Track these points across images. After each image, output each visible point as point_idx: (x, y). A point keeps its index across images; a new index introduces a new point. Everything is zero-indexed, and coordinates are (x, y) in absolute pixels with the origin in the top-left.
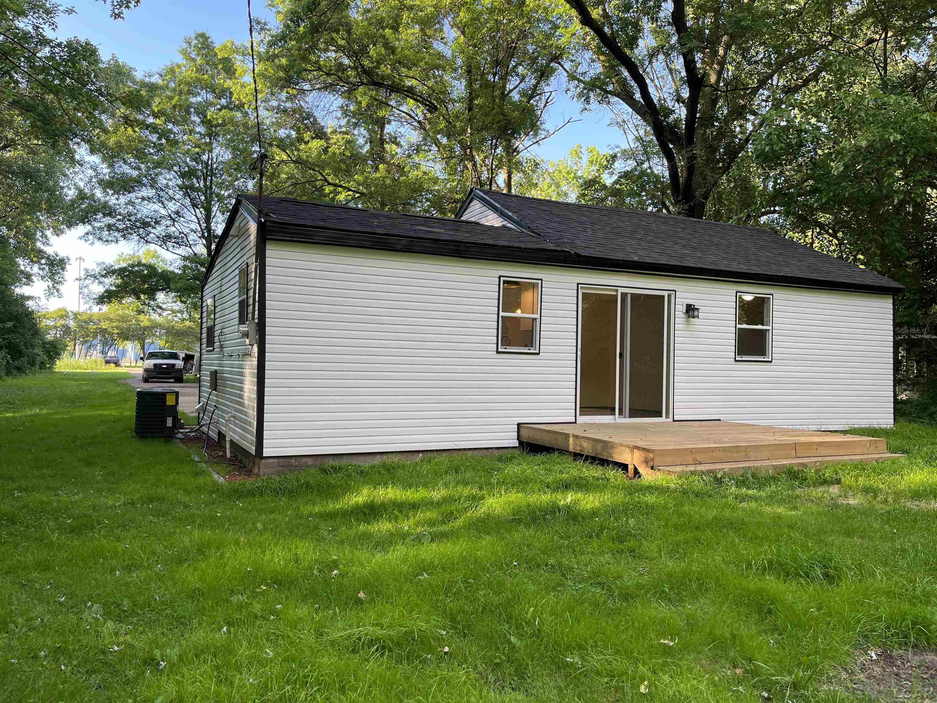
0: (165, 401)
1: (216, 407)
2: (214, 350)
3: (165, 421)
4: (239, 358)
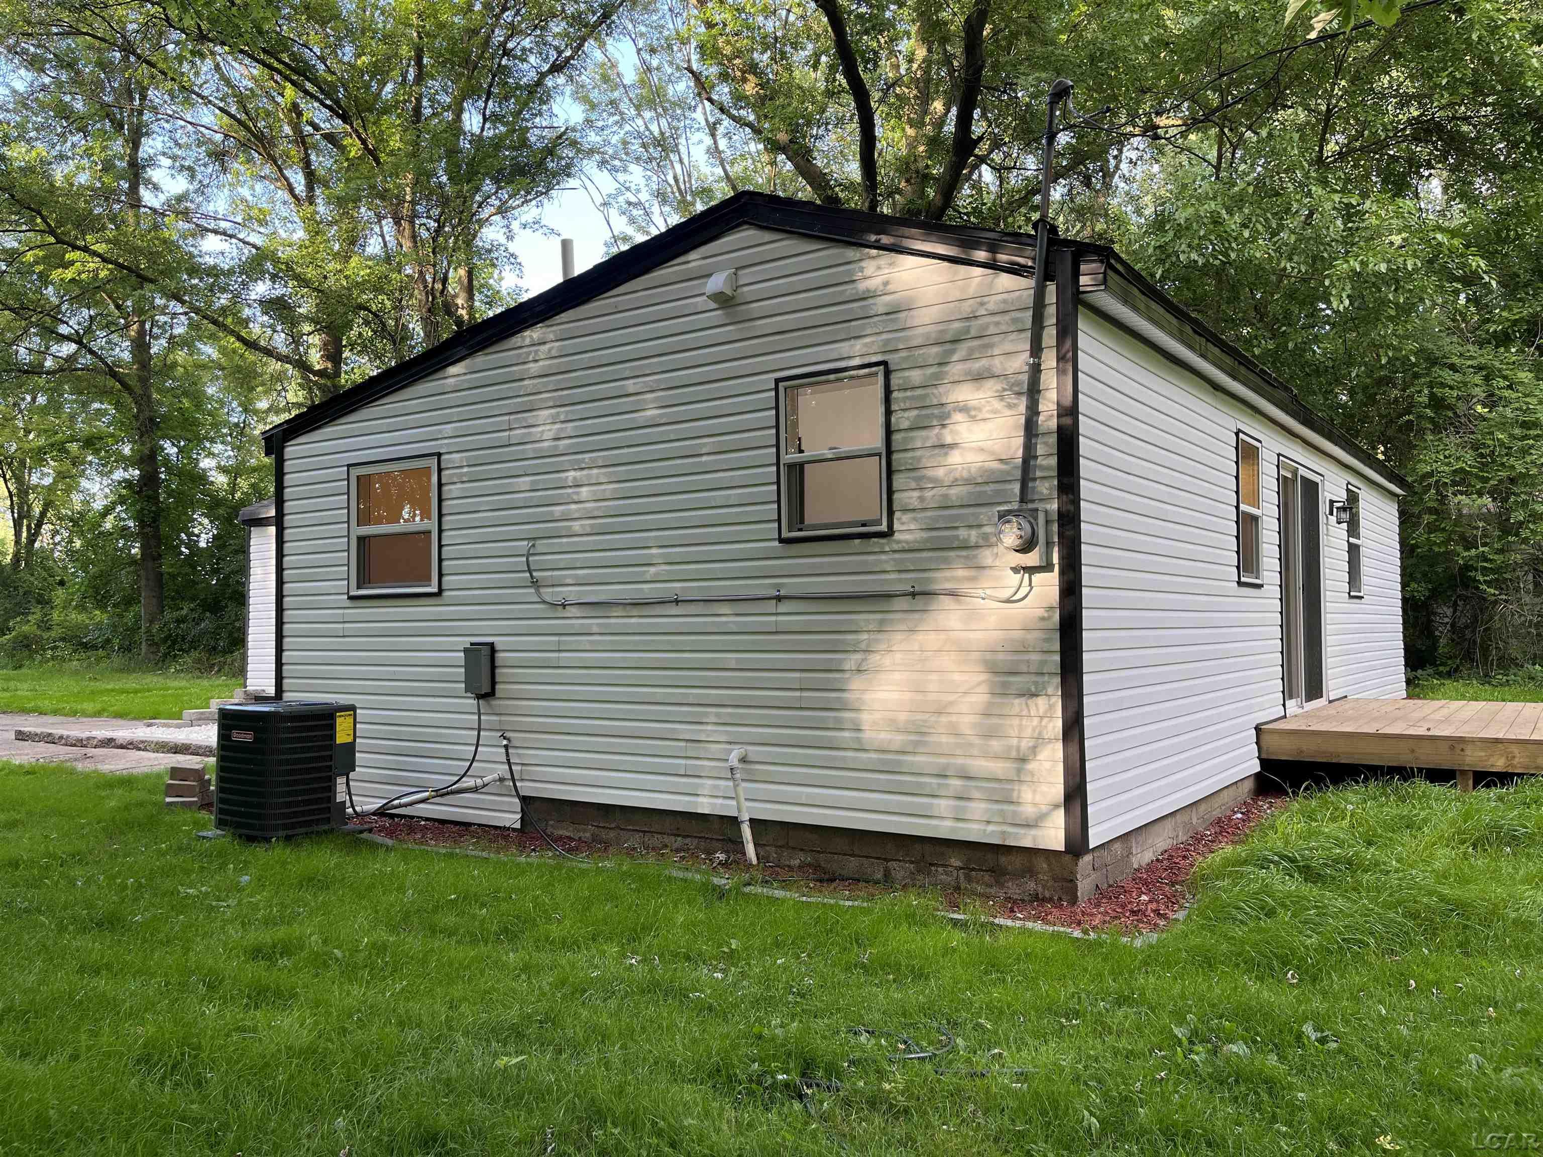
0: (333, 737)
1: (509, 740)
2: (446, 594)
3: (331, 789)
4: (771, 606)
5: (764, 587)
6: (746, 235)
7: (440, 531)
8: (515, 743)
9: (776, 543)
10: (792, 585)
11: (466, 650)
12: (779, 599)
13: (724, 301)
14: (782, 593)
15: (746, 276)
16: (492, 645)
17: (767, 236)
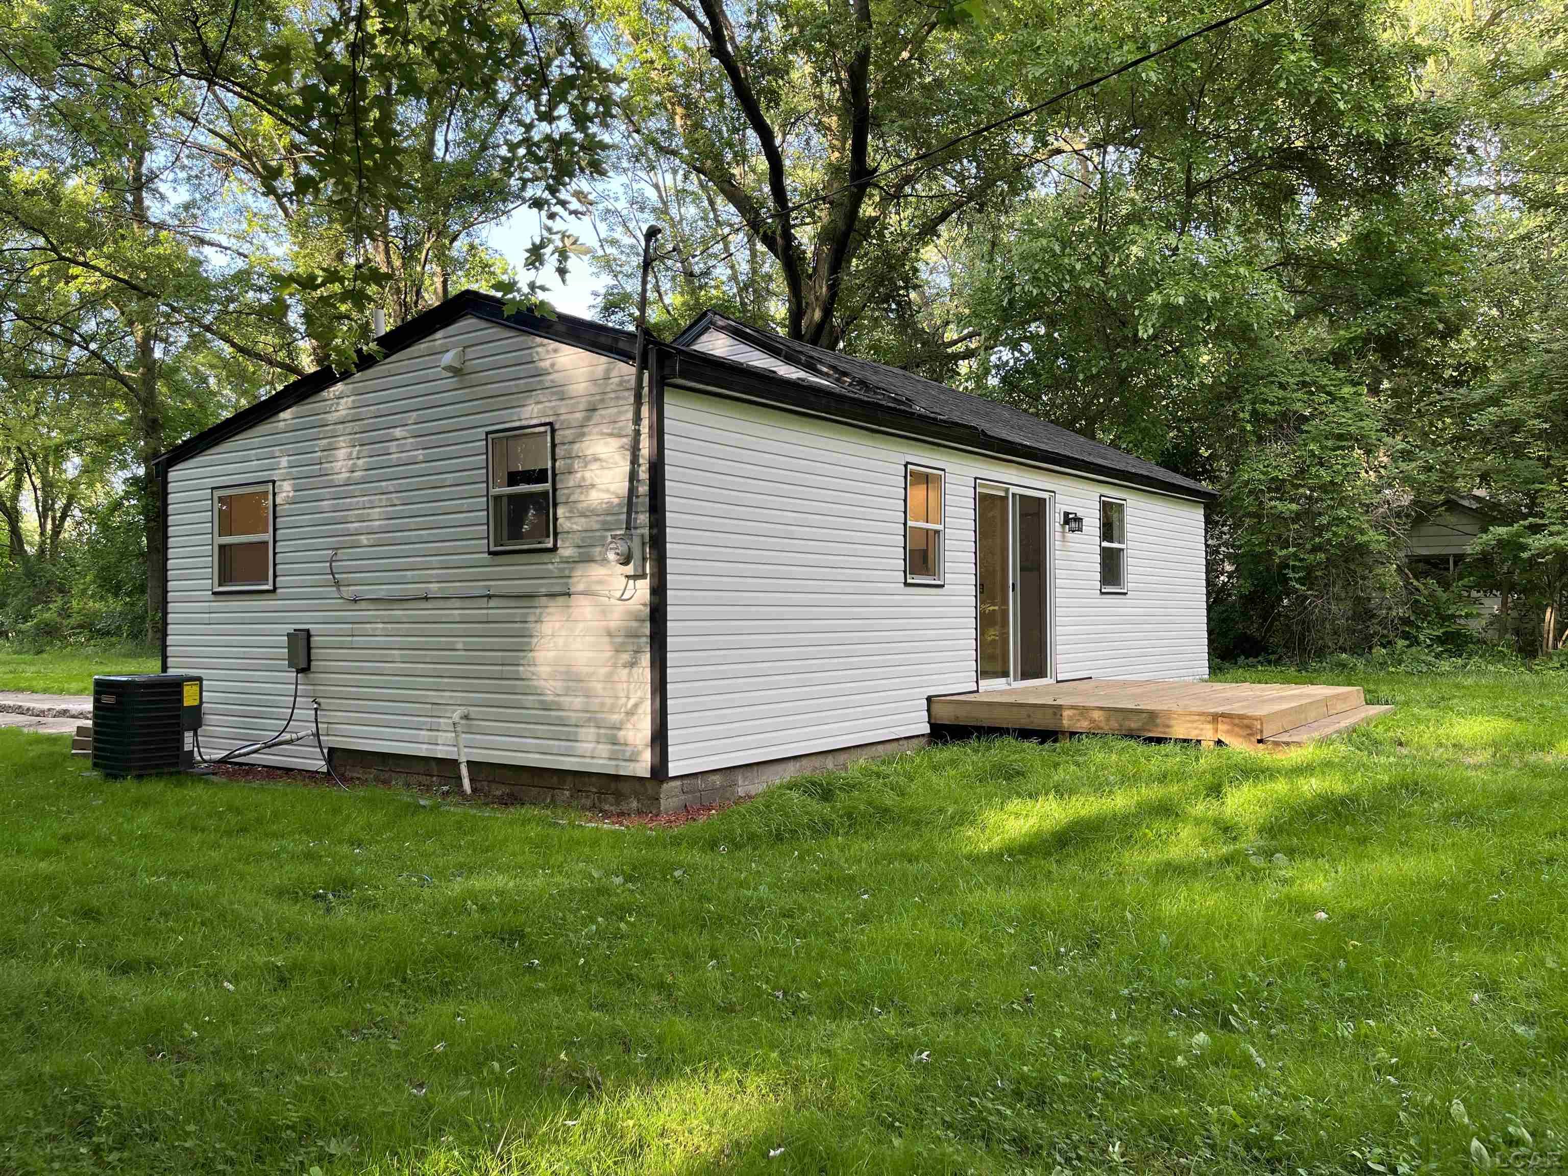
0: (181, 701)
1: (319, 704)
2: (279, 591)
3: (181, 741)
4: (483, 602)
5: (478, 588)
6: (468, 323)
7: (275, 542)
8: (323, 706)
9: (486, 555)
10: (497, 586)
11: (288, 635)
12: (489, 597)
13: (456, 371)
14: (491, 593)
15: (471, 353)
16: (308, 631)
17: (483, 324)
